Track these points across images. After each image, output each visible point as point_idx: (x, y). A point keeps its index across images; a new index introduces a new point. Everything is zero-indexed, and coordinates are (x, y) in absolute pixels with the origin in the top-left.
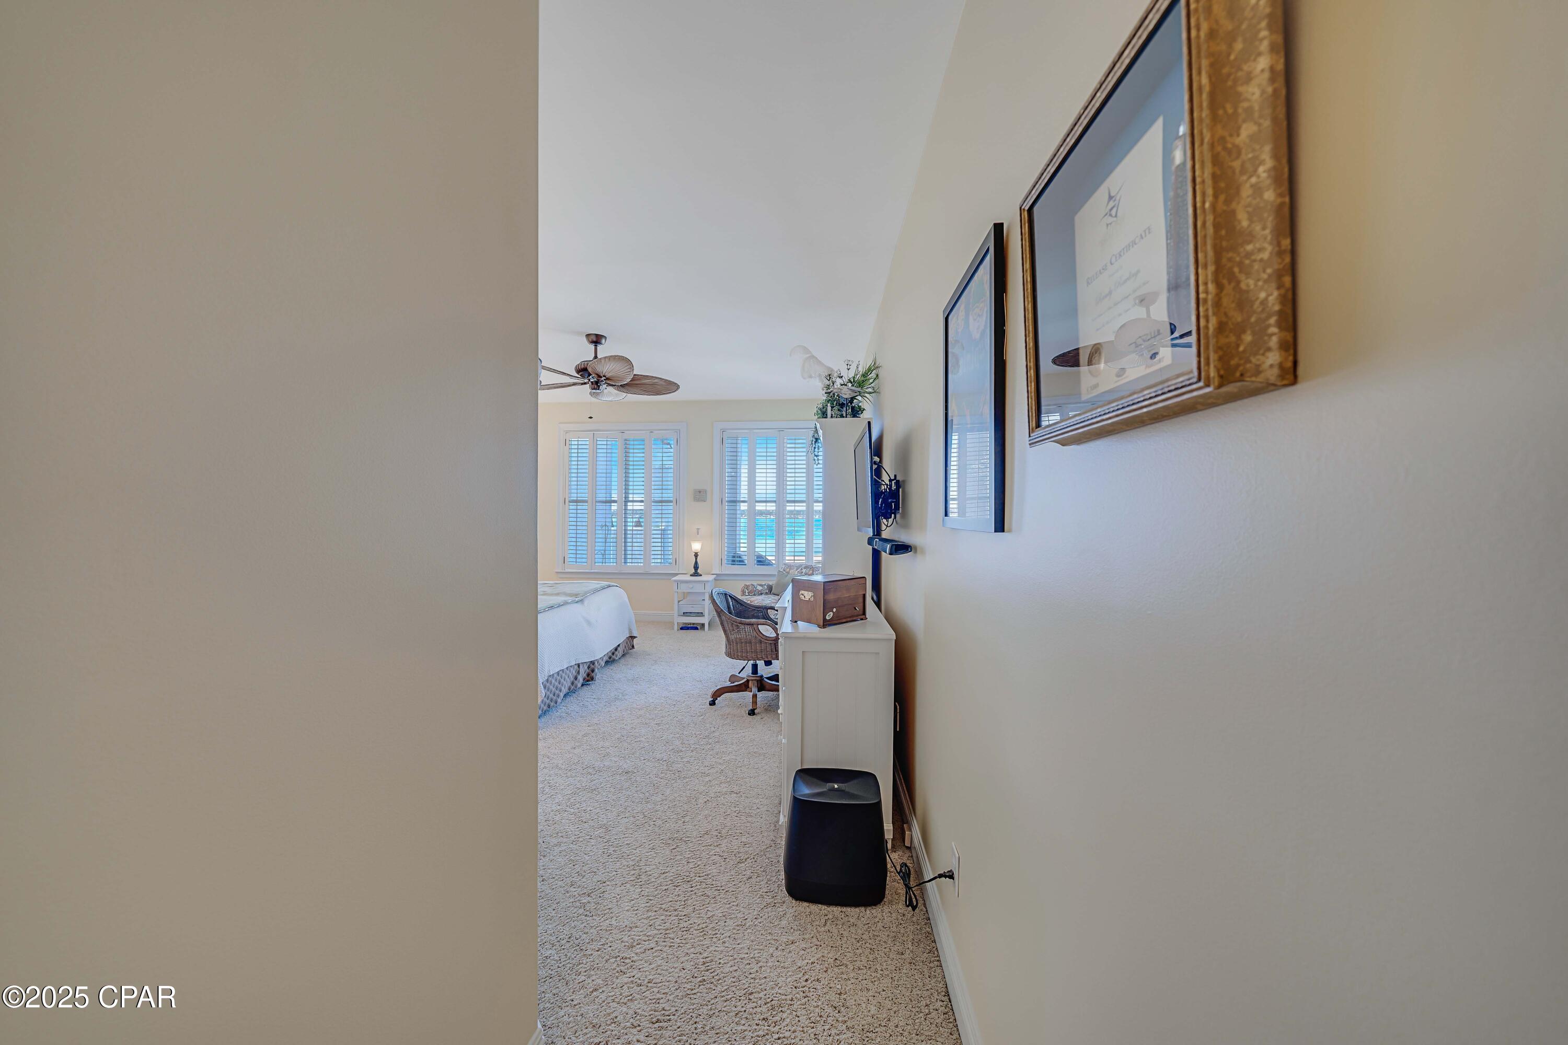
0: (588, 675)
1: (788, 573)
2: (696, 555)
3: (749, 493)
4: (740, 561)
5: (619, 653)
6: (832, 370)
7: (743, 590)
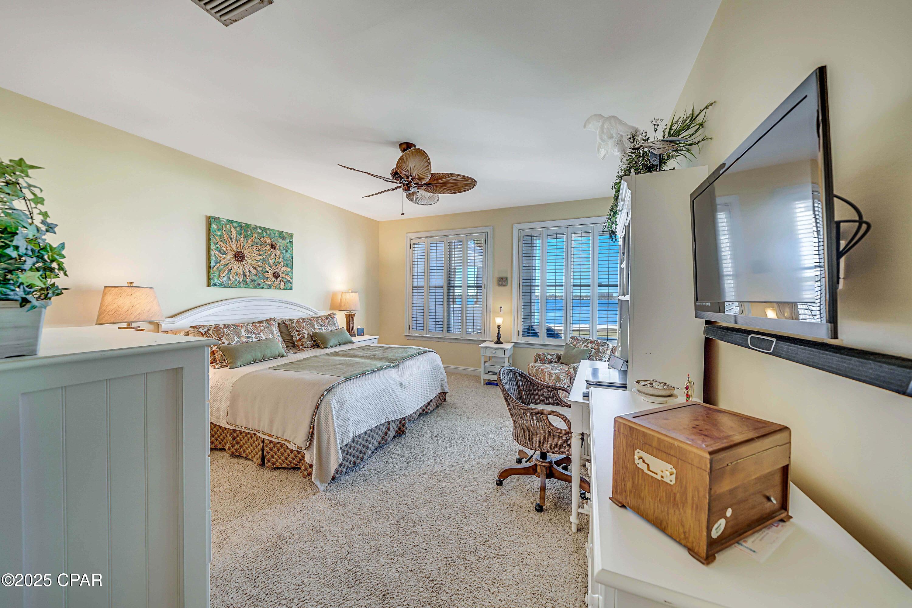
0: (400, 429)
1: (575, 346)
2: (499, 327)
3: (542, 280)
4: (534, 333)
5: (431, 408)
6: (637, 130)
7: (536, 358)
